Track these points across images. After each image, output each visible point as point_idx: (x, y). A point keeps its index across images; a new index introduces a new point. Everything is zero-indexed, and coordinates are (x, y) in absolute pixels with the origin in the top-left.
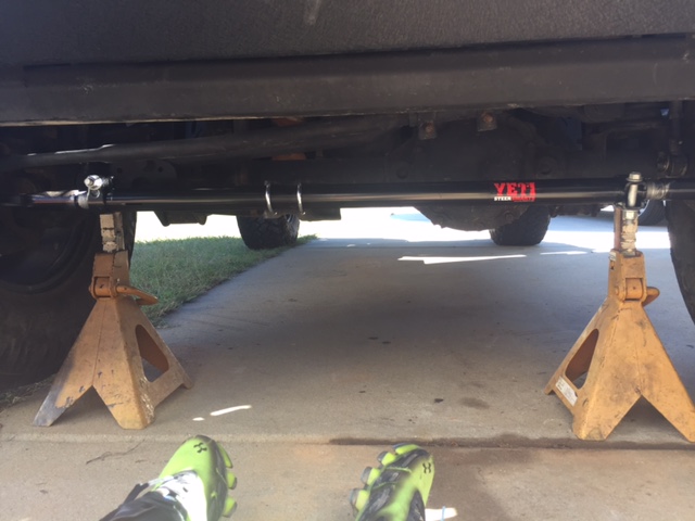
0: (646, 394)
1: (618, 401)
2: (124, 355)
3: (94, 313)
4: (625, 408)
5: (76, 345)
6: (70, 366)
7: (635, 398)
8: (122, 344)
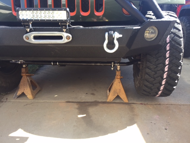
0: (119, 94)
1: (114, 95)
2: (28, 86)
3: (22, 79)
4: (115, 97)
5: (20, 84)
6: (19, 88)
7: (117, 95)
8: (28, 84)
